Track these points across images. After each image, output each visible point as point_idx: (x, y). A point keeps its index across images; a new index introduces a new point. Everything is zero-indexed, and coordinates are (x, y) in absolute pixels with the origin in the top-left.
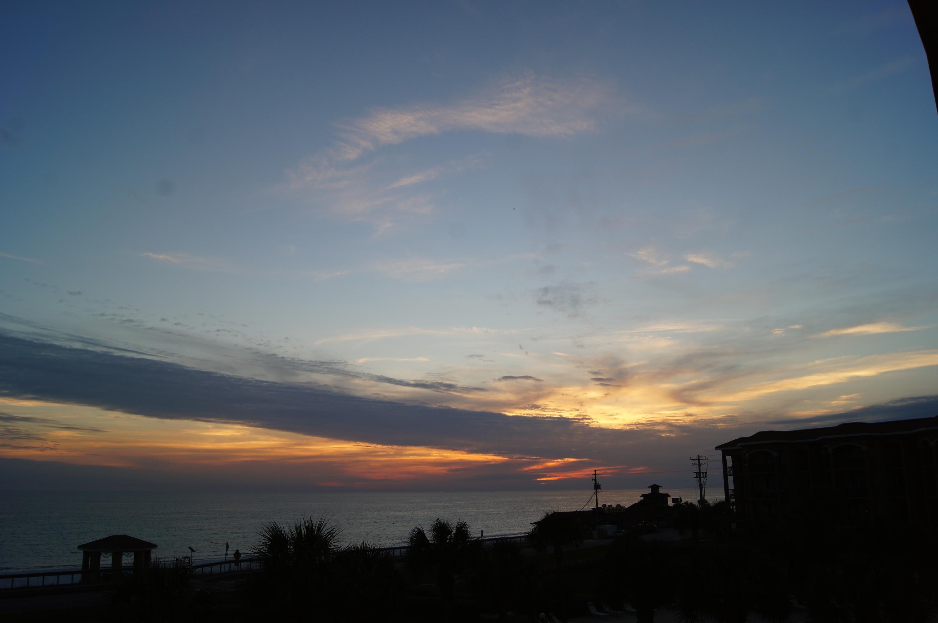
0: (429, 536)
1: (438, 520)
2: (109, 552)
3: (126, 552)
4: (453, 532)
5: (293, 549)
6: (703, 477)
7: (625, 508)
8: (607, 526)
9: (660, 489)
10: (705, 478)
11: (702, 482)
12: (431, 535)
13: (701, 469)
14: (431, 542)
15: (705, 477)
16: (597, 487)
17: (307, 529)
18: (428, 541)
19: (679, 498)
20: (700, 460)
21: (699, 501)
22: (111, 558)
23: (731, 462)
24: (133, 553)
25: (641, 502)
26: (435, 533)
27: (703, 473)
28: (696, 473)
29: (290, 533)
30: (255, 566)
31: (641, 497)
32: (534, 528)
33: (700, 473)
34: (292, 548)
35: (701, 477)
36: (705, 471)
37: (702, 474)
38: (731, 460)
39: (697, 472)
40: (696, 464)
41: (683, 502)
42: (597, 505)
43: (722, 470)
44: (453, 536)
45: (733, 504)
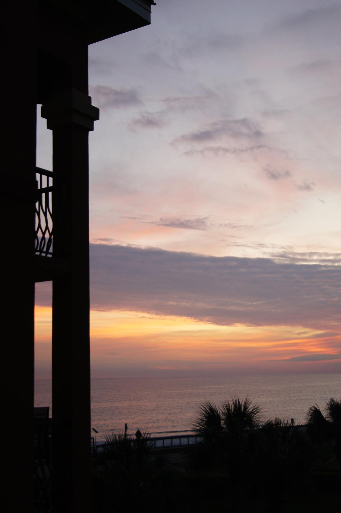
0: (325, 413)
1: (332, 400)
14: (327, 419)
18: (324, 419)
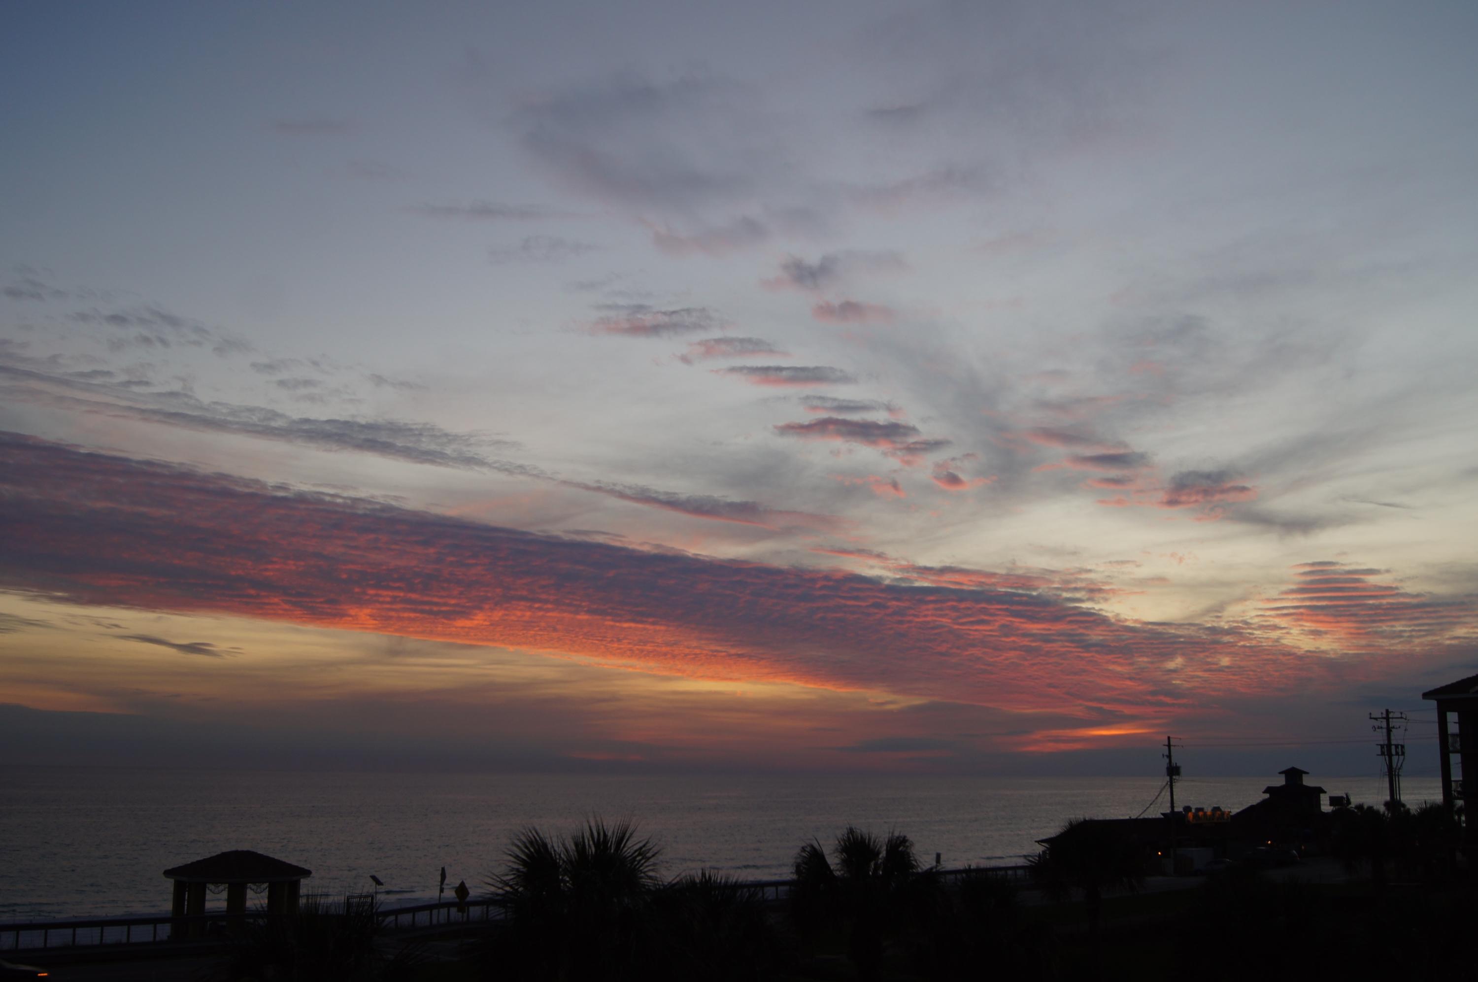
0: (833, 861)
1: (851, 831)
2: (222, 883)
3: (254, 883)
4: (881, 856)
5: (571, 882)
6: (1397, 754)
7: (1231, 814)
8: (1194, 849)
9: (1304, 777)
10: (1401, 758)
11: (1394, 765)
12: (837, 861)
13: (1392, 738)
14: (837, 873)
15: (1400, 753)
16: (1173, 771)
17: (597, 845)
18: (831, 871)
19: (1345, 796)
20: (1390, 720)
21: (1387, 804)
22: (225, 895)
23: (1458, 724)
24: (266, 885)
25: (1263, 803)
26: (845, 857)
27: (1397, 746)
28: (1382, 746)
29: (563, 849)
30: (496, 913)
31: (1265, 792)
32: (1043, 852)
33: (1389, 745)
34: (568, 879)
35: (1392, 755)
36: (1401, 743)
37: (1393, 748)
38: (1457, 721)
39: (1384, 745)
40: (1381, 728)
41: (1353, 805)
42: (1172, 806)
43: (1437, 741)
44: (881, 863)
45: (1460, 811)
